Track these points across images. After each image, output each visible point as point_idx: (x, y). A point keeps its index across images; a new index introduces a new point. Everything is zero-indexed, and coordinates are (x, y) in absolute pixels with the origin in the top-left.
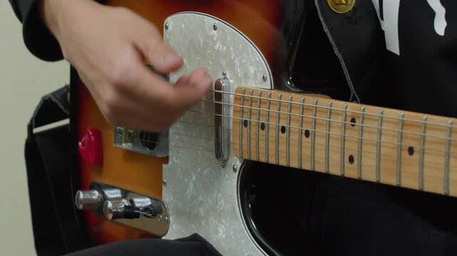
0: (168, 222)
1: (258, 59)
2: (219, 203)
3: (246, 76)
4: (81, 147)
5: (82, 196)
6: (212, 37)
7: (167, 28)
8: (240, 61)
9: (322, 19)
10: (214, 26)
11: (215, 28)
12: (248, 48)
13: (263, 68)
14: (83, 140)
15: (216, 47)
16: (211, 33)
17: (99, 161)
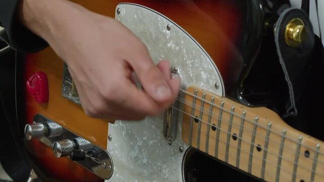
0: (112, 170)
1: (210, 67)
2: (164, 171)
3: (198, 78)
4: (30, 87)
5: (30, 129)
6: (165, 34)
7: (119, 13)
8: (192, 64)
9: (280, 55)
10: (168, 27)
11: (168, 28)
12: (202, 56)
13: (216, 77)
14: (30, 80)
15: (169, 45)
16: (164, 31)
17: (45, 100)
